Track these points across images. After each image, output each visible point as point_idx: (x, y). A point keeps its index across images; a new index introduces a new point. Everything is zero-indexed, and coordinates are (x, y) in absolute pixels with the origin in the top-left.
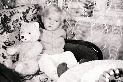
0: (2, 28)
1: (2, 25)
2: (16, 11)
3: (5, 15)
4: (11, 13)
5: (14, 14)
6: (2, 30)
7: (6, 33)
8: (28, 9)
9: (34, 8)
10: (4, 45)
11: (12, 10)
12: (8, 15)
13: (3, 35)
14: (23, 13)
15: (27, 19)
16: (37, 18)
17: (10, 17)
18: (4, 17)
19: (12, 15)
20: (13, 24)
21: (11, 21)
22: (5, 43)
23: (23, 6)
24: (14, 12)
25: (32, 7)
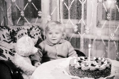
0: (10, 39)
1: (10, 37)
2: (23, 28)
3: (13, 30)
4: (18, 29)
5: (20, 30)
6: (10, 40)
7: (13, 43)
8: (32, 27)
9: (37, 27)
10: (10, 51)
11: (20, 27)
12: (16, 30)
13: (10, 44)
14: (28, 30)
15: (30, 34)
16: (38, 34)
17: (17, 31)
18: (12, 31)
19: (19, 30)
20: (18, 37)
21: (17, 34)
22: (11, 50)
23: (28, 25)
24: (21, 28)
25: (35, 26)
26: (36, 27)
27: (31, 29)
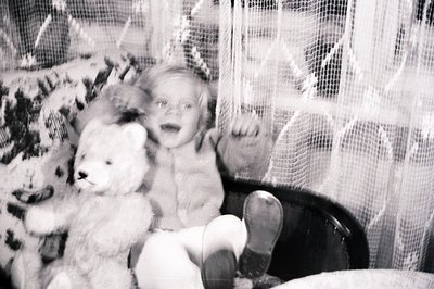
0: (9, 141)
1: (7, 130)
2: (63, 77)
4: (41, 85)
5: (53, 88)
6: (9, 148)
7: (24, 158)
8: (104, 67)
9: (128, 62)
10: (14, 200)
11: (48, 72)
12: (31, 94)
13: (10, 166)
17: (38, 98)
19: (46, 93)
20: (47, 126)
21: (41, 113)
22: (17, 194)
23: (88, 56)
24: (54, 81)
25: (120, 62)
26: (123, 66)
27: (102, 78)
